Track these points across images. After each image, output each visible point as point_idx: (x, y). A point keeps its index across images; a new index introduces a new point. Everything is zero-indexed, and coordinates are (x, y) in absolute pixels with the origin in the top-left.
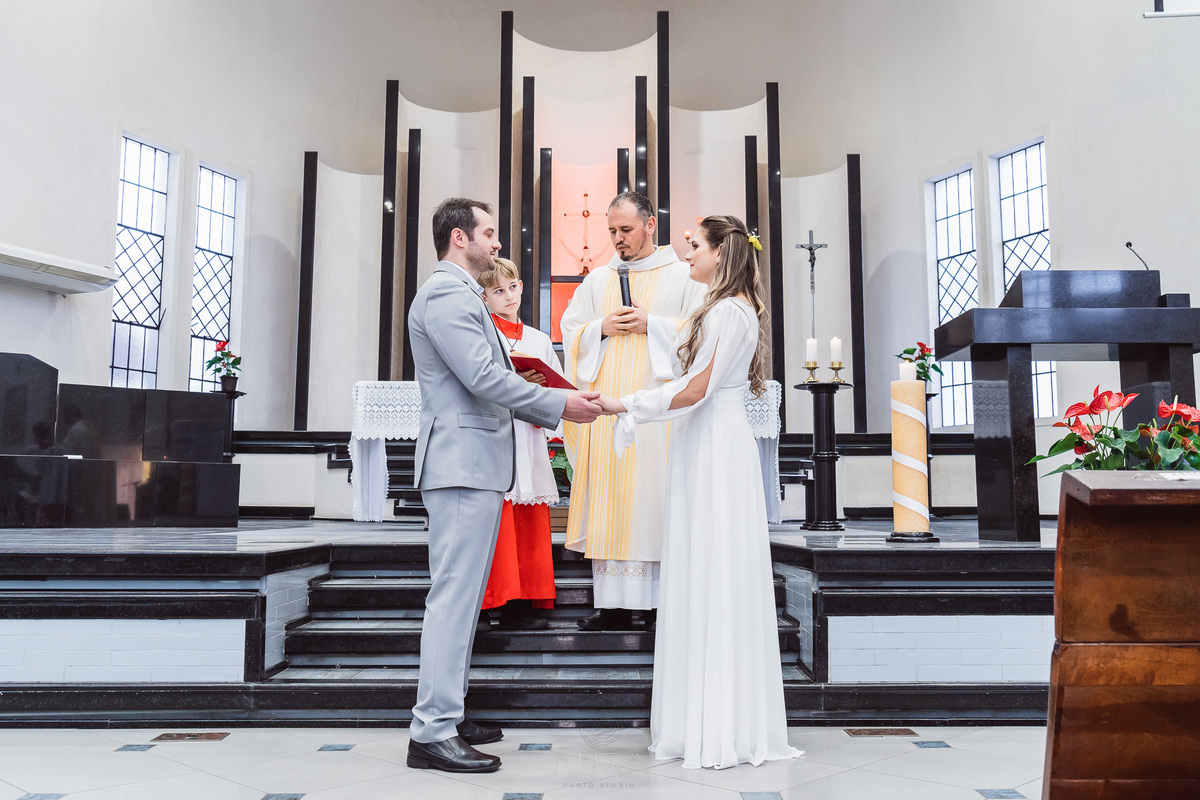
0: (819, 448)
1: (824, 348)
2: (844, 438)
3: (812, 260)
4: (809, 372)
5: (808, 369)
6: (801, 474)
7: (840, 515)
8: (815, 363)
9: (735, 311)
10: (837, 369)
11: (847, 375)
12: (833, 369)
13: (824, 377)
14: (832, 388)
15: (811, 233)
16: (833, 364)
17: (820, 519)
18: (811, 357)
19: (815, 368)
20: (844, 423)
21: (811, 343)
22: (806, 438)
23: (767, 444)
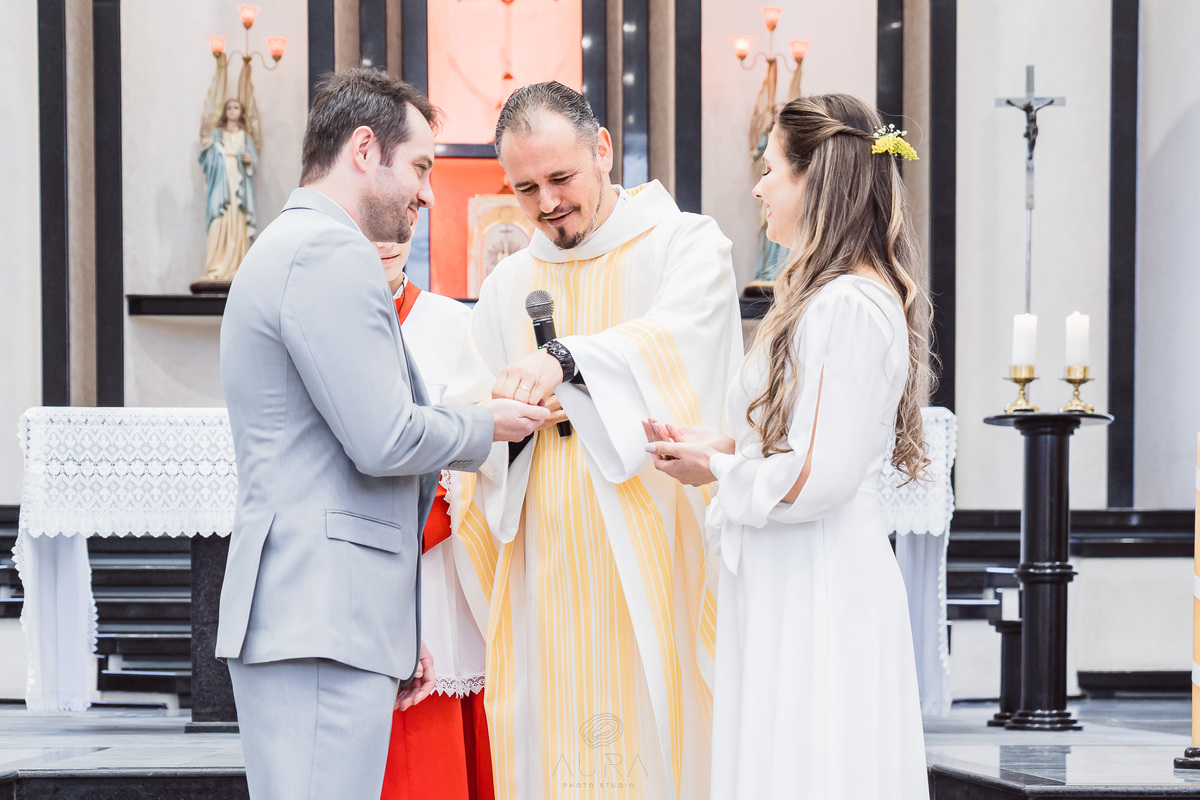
0: (1033, 555)
1: (1051, 335)
2: (1089, 520)
3: (1031, 134)
4: (1017, 387)
5: (1017, 381)
6: (988, 599)
7: (1073, 688)
8: (1031, 369)
9: (860, 306)
10: (1077, 383)
11: (1096, 397)
12: (1070, 381)
13: (1050, 400)
14: (1066, 424)
15: (1030, 71)
16: (1069, 370)
17: (1031, 706)
18: (1021, 355)
19: (1029, 380)
20: (1087, 490)
21: (1025, 324)
22: (1008, 519)
23: (921, 545)
